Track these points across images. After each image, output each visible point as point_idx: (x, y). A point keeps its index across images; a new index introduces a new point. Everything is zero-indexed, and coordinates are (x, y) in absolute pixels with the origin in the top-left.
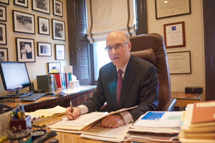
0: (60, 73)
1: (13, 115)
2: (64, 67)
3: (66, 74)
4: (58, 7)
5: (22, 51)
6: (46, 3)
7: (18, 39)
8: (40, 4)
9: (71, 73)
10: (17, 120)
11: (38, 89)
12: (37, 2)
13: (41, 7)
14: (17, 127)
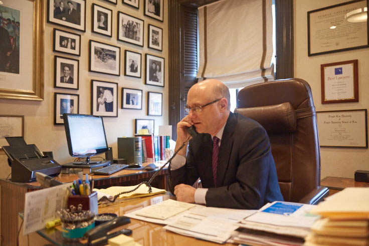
0: (152, 136)
1: (73, 188)
2: (160, 127)
3: (161, 137)
4: (156, 37)
5: (100, 100)
6: (138, 30)
7: (94, 82)
8: (129, 31)
9: (169, 137)
10: (78, 196)
11: (119, 157)
12: (125, 29)
13: (130, 36)
14: (76, 206)
